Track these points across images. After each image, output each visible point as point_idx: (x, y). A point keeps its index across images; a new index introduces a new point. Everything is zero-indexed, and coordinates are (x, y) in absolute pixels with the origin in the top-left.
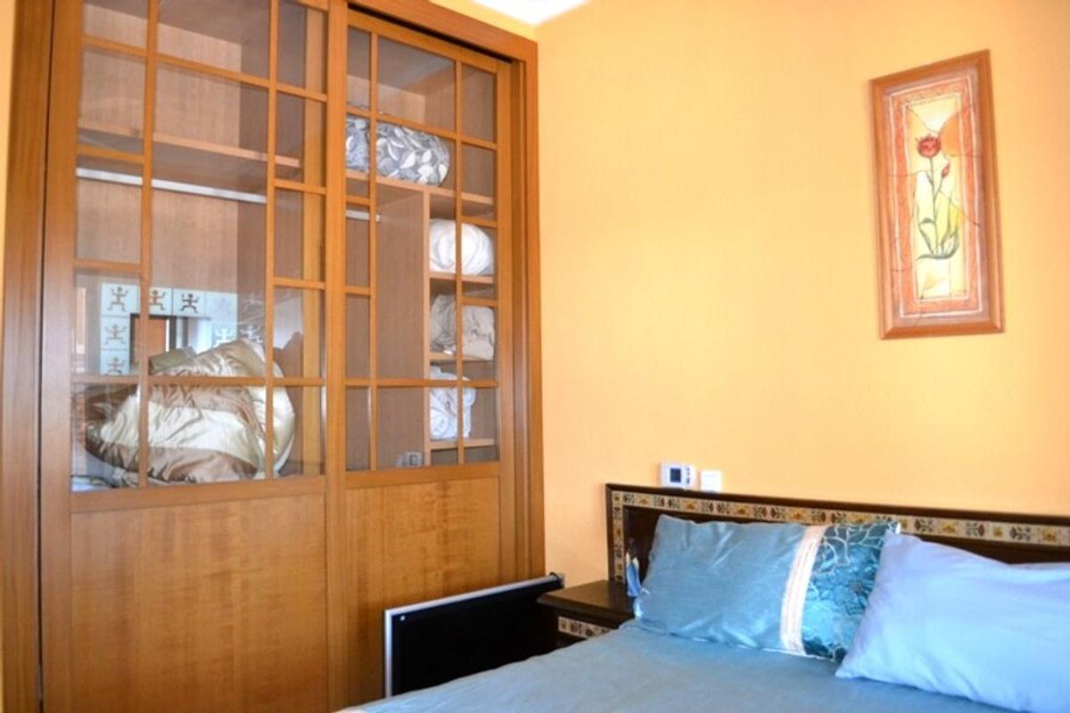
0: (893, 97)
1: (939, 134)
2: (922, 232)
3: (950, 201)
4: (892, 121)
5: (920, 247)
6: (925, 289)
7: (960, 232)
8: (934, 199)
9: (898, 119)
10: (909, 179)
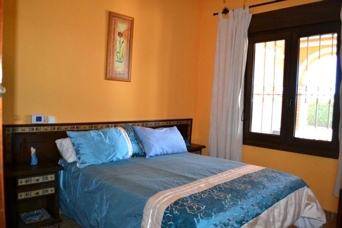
0: (114, 19)
1: (123, 32)
2: (117, 54)
3: (123, 49)
4: (113, 24)
5: (116, 59)
6: (116, 69)
7: (124, 57)
8: (120, 48)
9: (115, 24)
10: (115, 41)
